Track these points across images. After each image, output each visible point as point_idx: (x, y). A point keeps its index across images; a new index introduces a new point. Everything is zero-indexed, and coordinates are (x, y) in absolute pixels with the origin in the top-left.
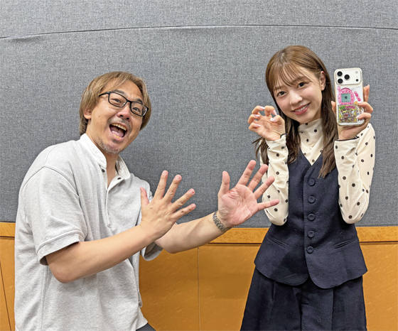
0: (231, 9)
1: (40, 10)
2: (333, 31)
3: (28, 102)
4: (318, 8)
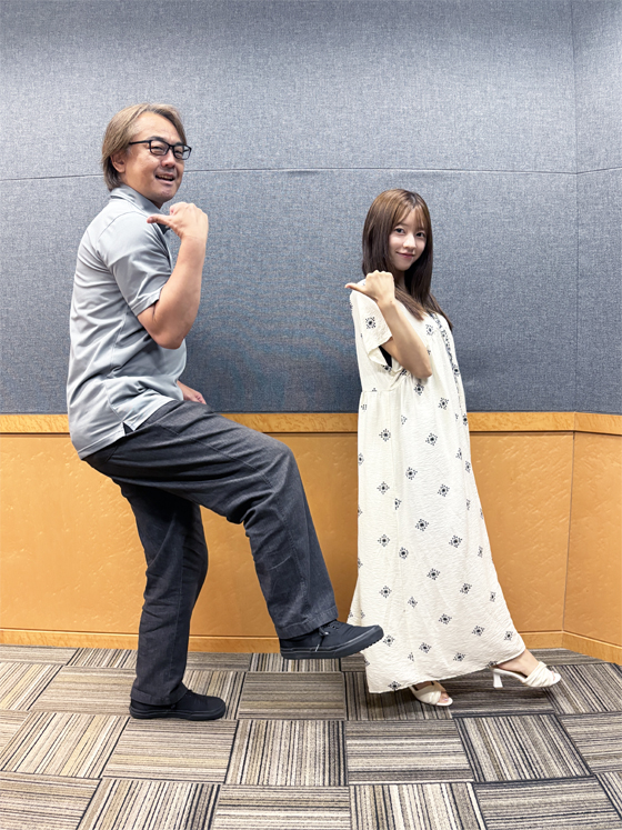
2: (336, 174)
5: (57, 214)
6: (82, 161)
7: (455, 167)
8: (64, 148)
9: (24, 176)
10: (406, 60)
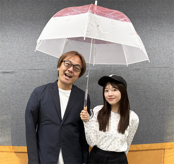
3: (9, 98)
5: (37, 82)
6: (45, 64)
7: (166, 66)
8: (39, 60)
9: (25, 69)
10: (150, 32)
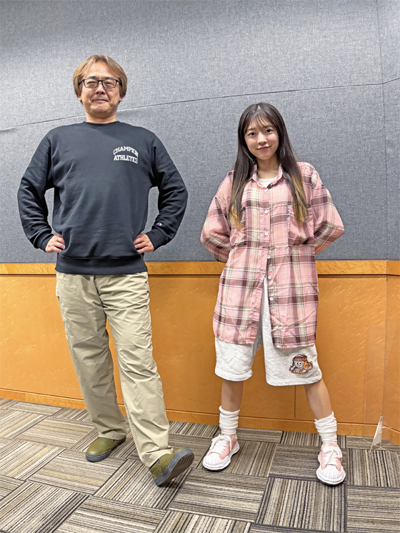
0: (137, 96)
1: (15, 109)
3: (8, 175)
4: (200, 85)
6: (63, 110)
9: (33, 121)
10: (256, 20)
